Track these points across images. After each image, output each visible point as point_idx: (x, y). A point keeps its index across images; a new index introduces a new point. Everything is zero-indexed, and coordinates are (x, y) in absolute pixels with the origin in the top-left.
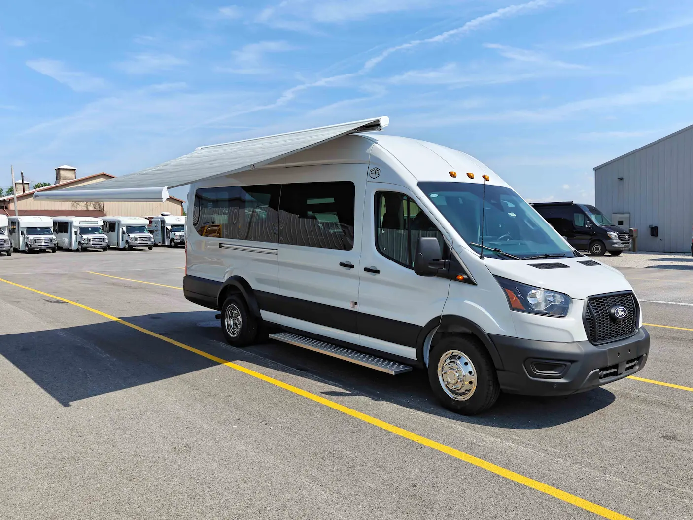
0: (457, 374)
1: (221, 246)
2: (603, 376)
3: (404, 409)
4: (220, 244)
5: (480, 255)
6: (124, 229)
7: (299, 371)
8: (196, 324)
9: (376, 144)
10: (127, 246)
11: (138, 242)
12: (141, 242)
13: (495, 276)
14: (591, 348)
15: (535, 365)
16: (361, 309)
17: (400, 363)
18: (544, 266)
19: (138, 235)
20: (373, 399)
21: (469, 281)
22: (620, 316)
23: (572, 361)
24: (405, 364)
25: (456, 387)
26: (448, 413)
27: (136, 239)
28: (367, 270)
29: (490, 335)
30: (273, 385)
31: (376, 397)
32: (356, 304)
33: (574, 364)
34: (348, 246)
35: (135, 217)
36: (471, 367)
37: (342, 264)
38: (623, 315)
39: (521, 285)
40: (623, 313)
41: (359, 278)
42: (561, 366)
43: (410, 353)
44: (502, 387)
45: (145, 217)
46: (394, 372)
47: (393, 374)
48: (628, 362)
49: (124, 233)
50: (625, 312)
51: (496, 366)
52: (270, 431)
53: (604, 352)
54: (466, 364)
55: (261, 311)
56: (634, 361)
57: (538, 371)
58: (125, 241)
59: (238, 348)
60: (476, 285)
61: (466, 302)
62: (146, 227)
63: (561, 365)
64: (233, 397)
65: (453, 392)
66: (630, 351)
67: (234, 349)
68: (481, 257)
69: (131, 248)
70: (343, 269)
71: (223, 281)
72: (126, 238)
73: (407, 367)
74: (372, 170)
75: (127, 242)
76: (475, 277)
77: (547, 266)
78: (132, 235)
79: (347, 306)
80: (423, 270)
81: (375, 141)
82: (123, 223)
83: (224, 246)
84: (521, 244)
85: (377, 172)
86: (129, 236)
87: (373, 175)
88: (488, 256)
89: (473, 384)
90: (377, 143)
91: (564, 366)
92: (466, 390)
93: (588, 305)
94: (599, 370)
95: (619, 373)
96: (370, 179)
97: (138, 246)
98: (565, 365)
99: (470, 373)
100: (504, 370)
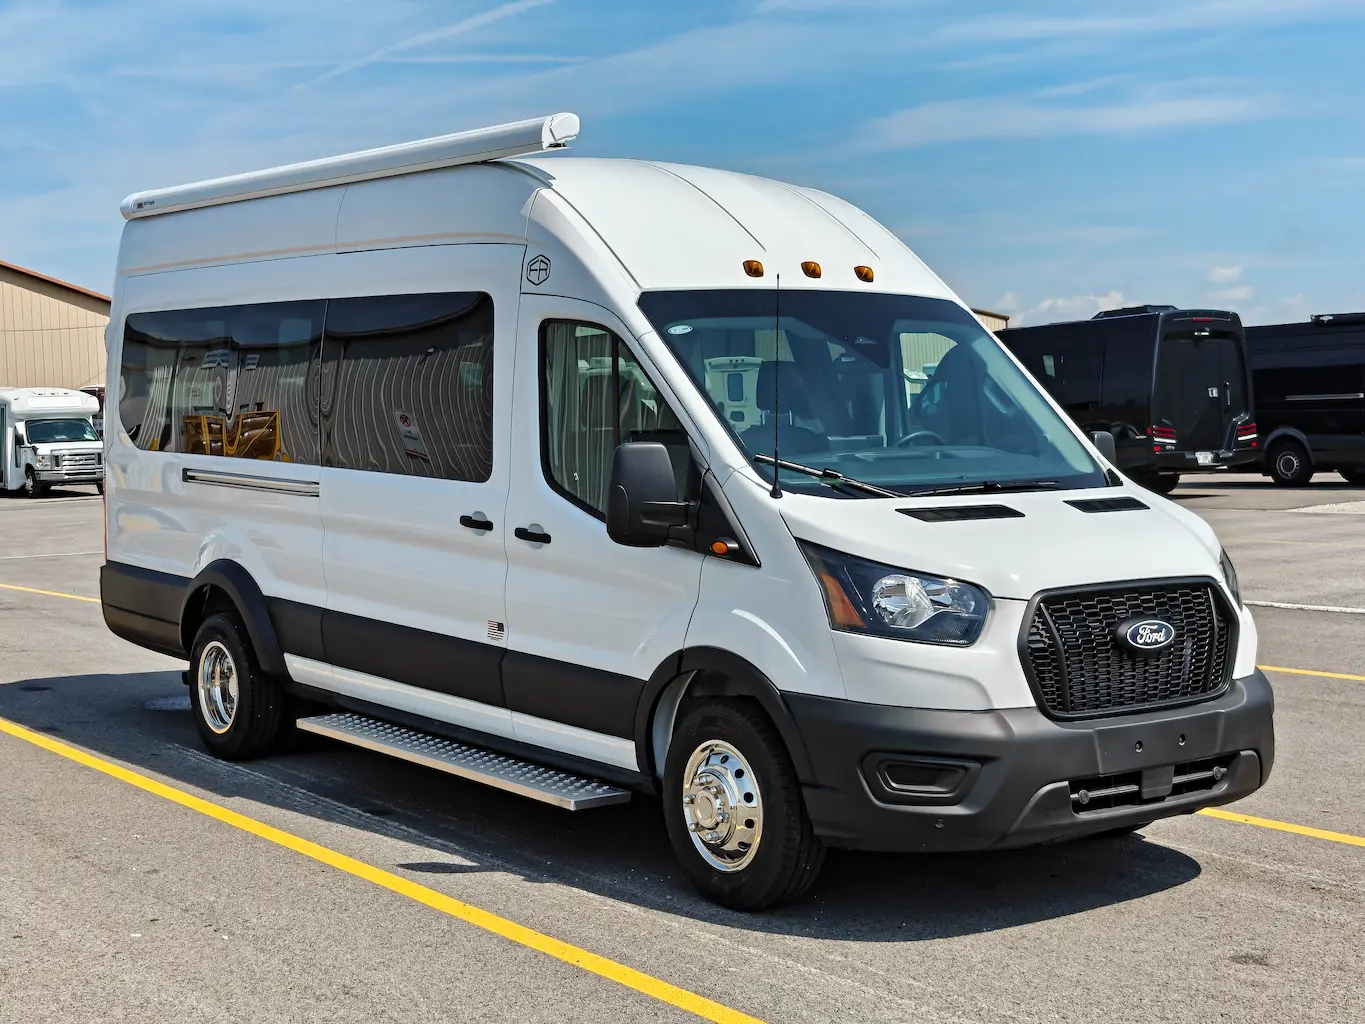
0: (717, 803)
1: (187, 476)
2: (1086, 801)
3: (593, 898)
4: (185, 471)
5: (770, 487)
6: (21, 428)
7: (368, 815)
8: (142, 704)
9: (545, 192)
10: (30, 483)
11: (66, 467)
12: (76, 469)
13: (801, 542)
14: (1044, 726)
15: (888, 768)
16: (511, 641)
17: (602, 782)
18: (946, 514)
19: (64, 448)
20: (529, 878)
21: (744, 557)
22: (1146, 644)
23: (984, 760)
24: (614, 784)
25: (715, 835)
26: (703, 907)
27: (57, 460)
28: (521, 533)
29: (785, 695)
30: (277, 846)
31: (535, 871)
32: (501, 627)
33: (988, 767)
34: (480, 470)
35: (52, 390)
36: (751, 783)
37: (467, 521)
38: (1156, 642)
39: (859, 565)
40: (1160, 637)
41: (504, 556)
42: (957, 772)
43: (620, 752)
44: (817, 831)
45: (82, 388)
46: (573, 801)
47: (572, 808)
48: (1181, 770)
49: (18, 441)
50: (1168, 634)
51: (800, 777)
52: (220, 945)
53: (1088, 738)
54: (739, 774)
55: (287, 656)
56: (1211, 769)
57: (894, 785)
58: (22, 469)
59: (231, 764)
60: (759, 566)
61: (735, 611)
62: (91, 421)
63: (952, 770)
64: (162, 874)
65: (716, 849)
66: (1183, 738)
67: (221, 765)
68: (775, 494)
69: (42, 489)
70: (469, 533)
71: (193, 575)
72: (27, 457)
73: (616, 791)
74: (533, 262)
75: (29, 469)
76: (759, 547)
77: (956, 514)
78: (44, 449)
79: (480, 634)
80: (628, 531)
81: (545, 180)
82: (15, 408)
83: (193, 478)
84: (945, 456)
85: (543, 266)
86: (35, 449)
87: (534, 276)
88: (794, 490)
89: (756, 825)
90: (549, 186)
91: (962, 772)
92: (741, 844)
93: (1039, 613)
94: (1066, 783)
95: (1145, 797)
96: (528, 287)
97: (64, 483)
98: (966, 769)
99: (748, 797)
100: (816, 786)
